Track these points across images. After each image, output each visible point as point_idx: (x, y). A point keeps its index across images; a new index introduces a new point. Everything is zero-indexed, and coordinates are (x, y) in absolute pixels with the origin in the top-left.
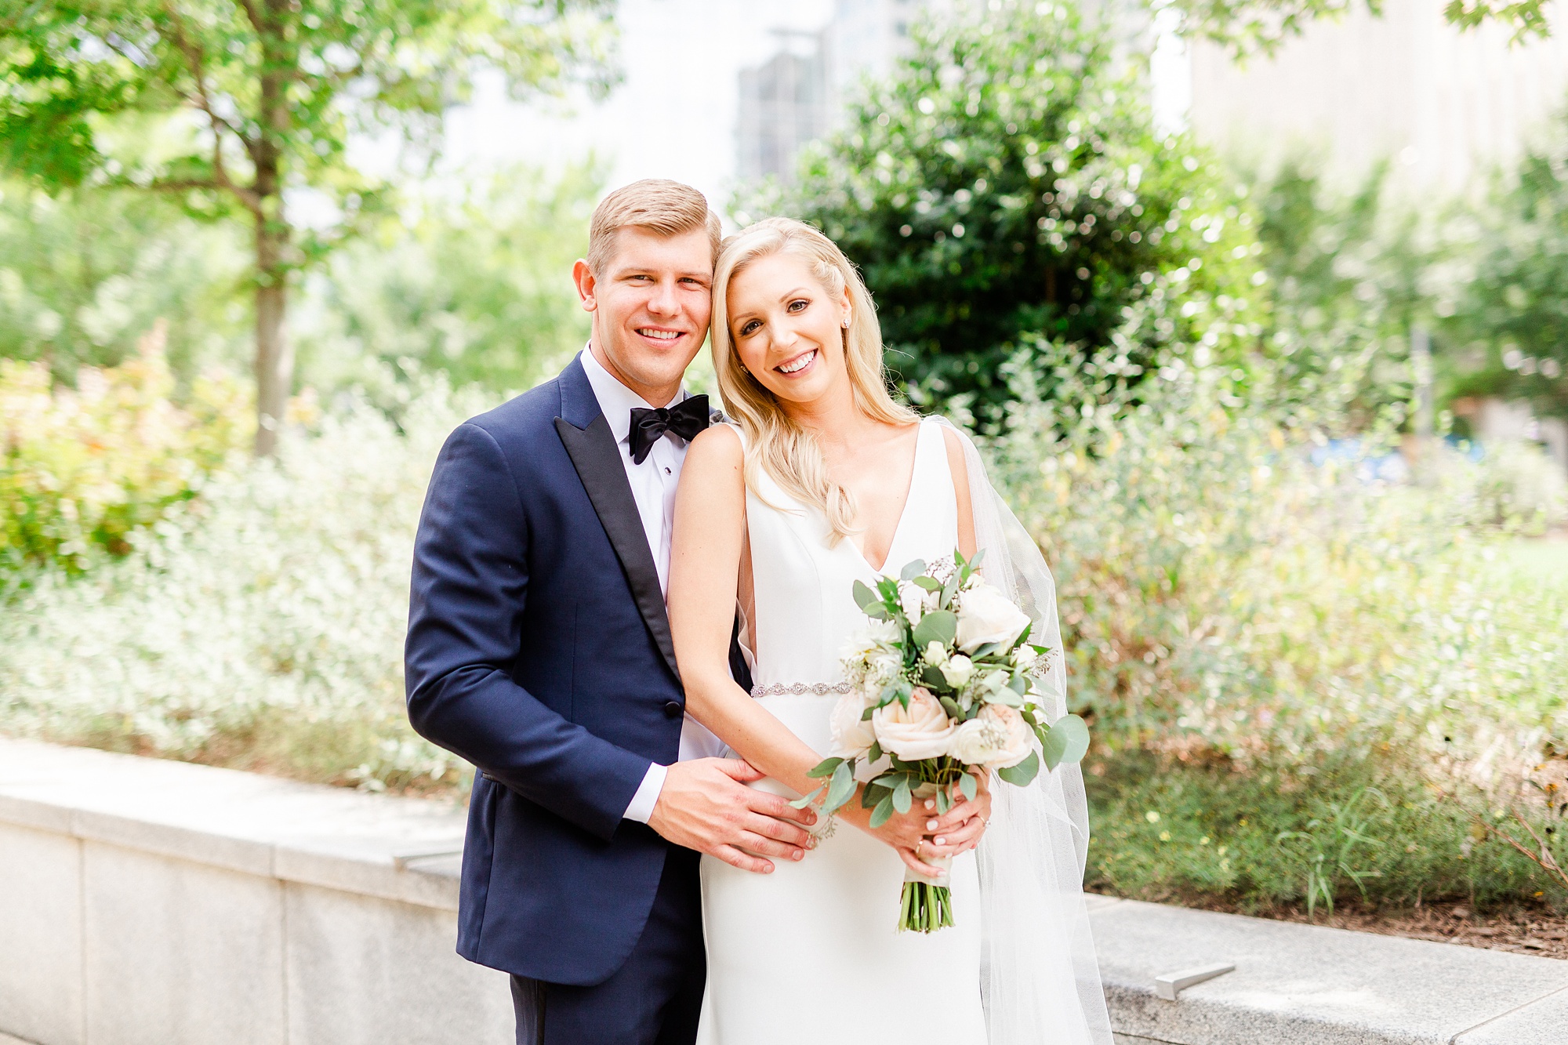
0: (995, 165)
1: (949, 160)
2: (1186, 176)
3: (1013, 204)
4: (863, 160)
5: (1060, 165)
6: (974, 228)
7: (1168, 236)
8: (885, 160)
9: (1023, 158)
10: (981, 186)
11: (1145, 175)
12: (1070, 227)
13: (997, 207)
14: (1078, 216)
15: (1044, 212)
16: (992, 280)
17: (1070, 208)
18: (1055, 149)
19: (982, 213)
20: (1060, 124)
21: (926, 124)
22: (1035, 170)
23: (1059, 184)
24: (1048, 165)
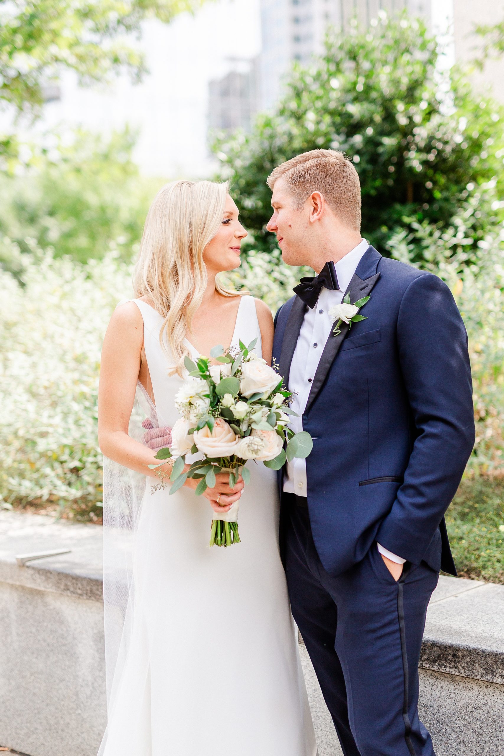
0: (378, 118)
1: (350, 116)
2: (493, 125)
3: (389, 142)
4: (298, 117)
5: (417, 119)
6: (366, 157)
7: (483, 161)
8: (311, 116)
9: (396, 114)
10: (370, 131)
11: (469, 123)
12: (424, 156)
13: (380, 144)
14: (428, 149)
15: (407, 148)
16: (376, 189)
17: (422, 144)
18: (413, 109)
19: (370, 148)
20: (418, 93)
21: (334, 95)
22: (403, 121)
23: (416, 130)
24: (410, 118)
